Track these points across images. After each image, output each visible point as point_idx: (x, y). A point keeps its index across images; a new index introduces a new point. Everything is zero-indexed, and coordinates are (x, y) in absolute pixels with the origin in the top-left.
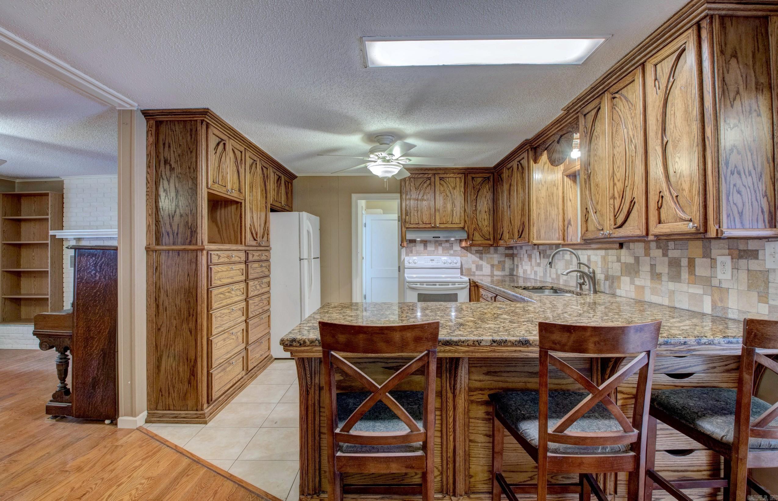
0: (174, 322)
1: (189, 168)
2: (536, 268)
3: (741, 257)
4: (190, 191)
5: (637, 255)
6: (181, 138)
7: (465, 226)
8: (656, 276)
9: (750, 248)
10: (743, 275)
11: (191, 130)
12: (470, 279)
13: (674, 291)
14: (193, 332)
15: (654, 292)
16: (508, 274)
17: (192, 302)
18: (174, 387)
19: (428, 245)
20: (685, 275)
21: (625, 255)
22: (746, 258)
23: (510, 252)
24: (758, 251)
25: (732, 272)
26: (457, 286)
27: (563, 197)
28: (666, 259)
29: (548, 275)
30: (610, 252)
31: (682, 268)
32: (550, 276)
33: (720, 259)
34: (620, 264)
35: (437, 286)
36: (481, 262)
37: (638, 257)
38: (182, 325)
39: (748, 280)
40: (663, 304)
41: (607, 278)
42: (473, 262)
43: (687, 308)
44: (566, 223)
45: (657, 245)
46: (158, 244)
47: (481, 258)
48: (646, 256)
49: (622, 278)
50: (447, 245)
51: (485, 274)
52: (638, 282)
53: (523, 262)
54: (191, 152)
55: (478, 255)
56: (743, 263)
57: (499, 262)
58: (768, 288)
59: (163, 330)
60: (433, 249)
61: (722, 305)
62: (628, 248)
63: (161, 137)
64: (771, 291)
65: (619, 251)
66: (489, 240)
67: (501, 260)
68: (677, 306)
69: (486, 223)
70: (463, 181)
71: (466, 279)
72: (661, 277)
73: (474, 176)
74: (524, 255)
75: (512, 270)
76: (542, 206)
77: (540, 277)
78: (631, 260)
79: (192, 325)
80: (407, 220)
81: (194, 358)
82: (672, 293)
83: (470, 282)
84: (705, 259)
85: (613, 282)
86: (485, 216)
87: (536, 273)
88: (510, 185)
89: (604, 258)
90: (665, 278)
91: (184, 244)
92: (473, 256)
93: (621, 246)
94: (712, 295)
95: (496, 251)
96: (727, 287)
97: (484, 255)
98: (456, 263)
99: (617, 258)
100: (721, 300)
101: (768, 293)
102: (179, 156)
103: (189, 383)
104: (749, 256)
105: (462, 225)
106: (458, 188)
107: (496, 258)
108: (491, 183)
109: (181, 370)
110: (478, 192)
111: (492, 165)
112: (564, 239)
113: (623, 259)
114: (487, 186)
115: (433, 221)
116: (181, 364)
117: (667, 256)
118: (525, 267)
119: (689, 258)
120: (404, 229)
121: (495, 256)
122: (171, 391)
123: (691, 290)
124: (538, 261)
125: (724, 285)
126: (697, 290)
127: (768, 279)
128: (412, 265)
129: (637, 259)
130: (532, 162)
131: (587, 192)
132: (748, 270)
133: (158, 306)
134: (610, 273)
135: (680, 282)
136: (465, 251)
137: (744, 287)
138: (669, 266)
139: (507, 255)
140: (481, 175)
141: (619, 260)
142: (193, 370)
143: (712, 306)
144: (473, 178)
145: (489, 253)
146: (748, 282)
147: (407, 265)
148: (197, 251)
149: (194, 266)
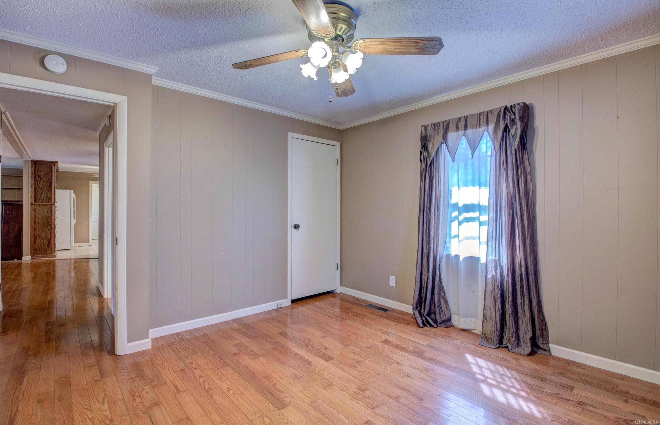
0: (42, 227)
1: (48, 179)
4: (49, 186)
6: (45, 169)
11: (49, 167)
14: (50, 230)
17: (49, 220)
18: (41, 248)
38: (45, 228)
46: (35, 202)
54: (49, 174)
59: (37, 230)
63: (37, 168)
79: (49, 228)
81: (49, 238)
91: (46, 202)
102: (44, 175)
103: (48, 246)
109: (45, 242)
116: (45, 240)
122: (40, 248)
133: (35, 222)
148: (51, 205)
149: (50, 209)
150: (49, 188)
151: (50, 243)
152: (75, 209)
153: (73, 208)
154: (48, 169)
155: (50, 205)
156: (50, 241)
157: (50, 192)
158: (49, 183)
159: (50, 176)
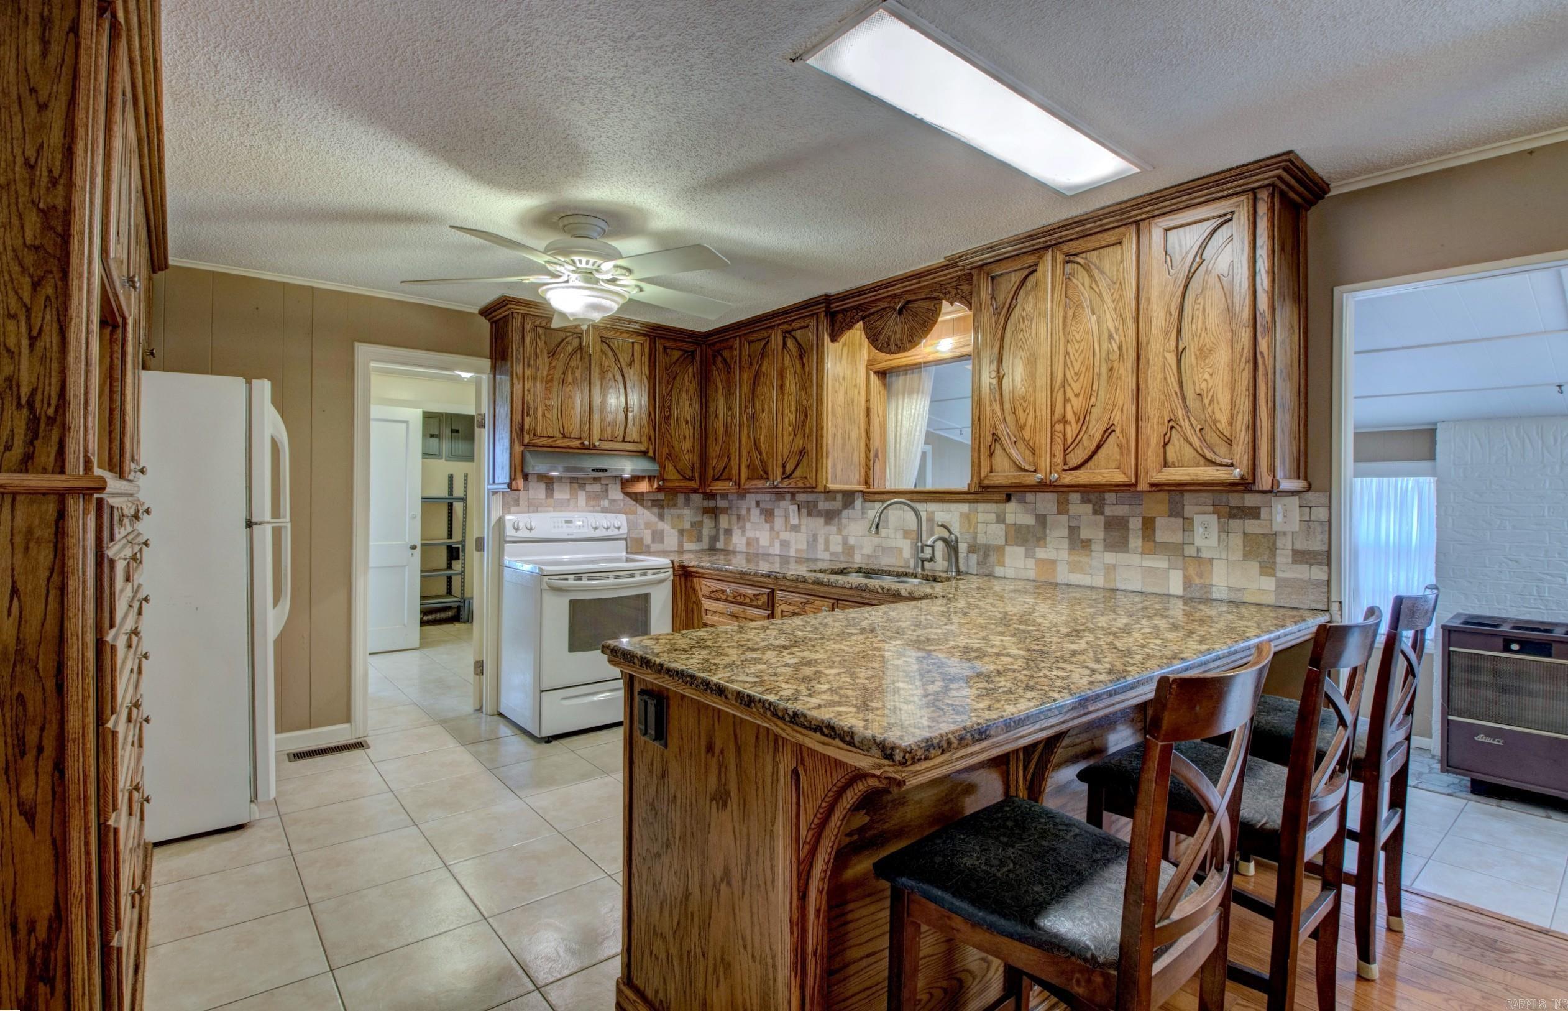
2: (785, 536)
3: (1232, 516)
5: (1042, 511)
7: (648, 449)
8: (1078, 543)
9: (1247, 504)
10: (1236, 541)
12: (673, 562)
13: (1114, 566)
14: (43, 815)
15: (1074, 568)
16: (707, 547)
19: (555, 485)
20: (1135, 541)
21: (1014, 512)
22: (1241, 517)
23: (711, 504)
24: (1259, 508)
25: (1219, 536)
26: (650, 577)
27: (868, 410)
28: (1100, 519)
29: (821, 546)
30: (981, 507)
31: (1131, 532)
32: (827, 549)
33: (1198, 519)
34: (1003, 526)
35: (612, 581)
36: (661, 525)
37: (1044, 516)
39: (1244, 547)
40: (1094, 585)
41: (973, 549)
42: (648, 525)
43: (1139, 590)
44: (872, 455)
45: (1083, 498)
47: (661, 517)
48: (1059, 513)
49: (1007, 548)
50: (597, 488)
51: (669, 549)
52: (1041, 553)
53: (748, 525)
55: (656, 510)
56: (1236, 524)
57: (693, 524)
58: (1275, 556)
60: (568, 496)
61: (1202, 581)
62: (1023, 501)
64: (1278, 559)
65: (1001, 506)
66: (692, 479)
67: (696, 519)
68: (1120, 586)
69: (688, 445)
70: (647, 351)
71: (665, 561)
72: (1090, 545)
73: (667, 344)
74: (749, 510)
75: (714, 539)
76: (839, 421)
77: (797, 551)
78: (1029, 520)
80: (526, 427)
82: (1111, 569)
83: (673, 567)
84: (1173, 519)
85: (986, 556)
86: (687, 431)
87: (785, 544)
88: (756, 376)
89: (966, 518)
90: (1097, 547)
92: (647, 513)
93: (1008, 498)
94: (1185, 569)
95: (688, 502)
96: (1209, 556)
97: (666, 511)
98: (619, 528)
99: (998, 516)
100: (1201, 576)
101: (1274, 563)
104: (1246, 515)
105: (642, 448)
106: (637, 365)
107: (688, 515)
108: (697, 363)
110: (674, 378)
111: (703, 329)
112: (867, 483)
113: (1010, 518)
114: (691, 370)
115: (585, 434)
117: (1102, 513)
118: (750, 534)
119: (1144, 518)
120: (518, 448)
121: (687, 511)
123: (1146, 564)
124: (794, 521)
125: (1205, 554)
126: (1159, 562)
127: (1274, 544)
128: (524, 534)
129: (1041, 519)
130: (826, 338)
131: (998, 409)
132: (1244, 533)
134: (981, 540)
135: (1127, 552)
136: (632, 502)
137: (1238, 555)
138: (1105, 528)
139: (707, 511)
140: (679, 344)
141: (1000, 519)
142: (46, 961)
143: (1185, 584)
144: (665, 348)
145: (675, 506)
146: (1244, 550)
147: (510, 532)
148: (61, 497)
149: (44, 556)
150: (36, 285)
151: (50, 982)
152: (286, 521)
153: (268, 517)
154: (33, 51)
155: (37, 495)
156: (48, 946)
157: (50, 338)
158: (32, 220)
159: (55, 137)
